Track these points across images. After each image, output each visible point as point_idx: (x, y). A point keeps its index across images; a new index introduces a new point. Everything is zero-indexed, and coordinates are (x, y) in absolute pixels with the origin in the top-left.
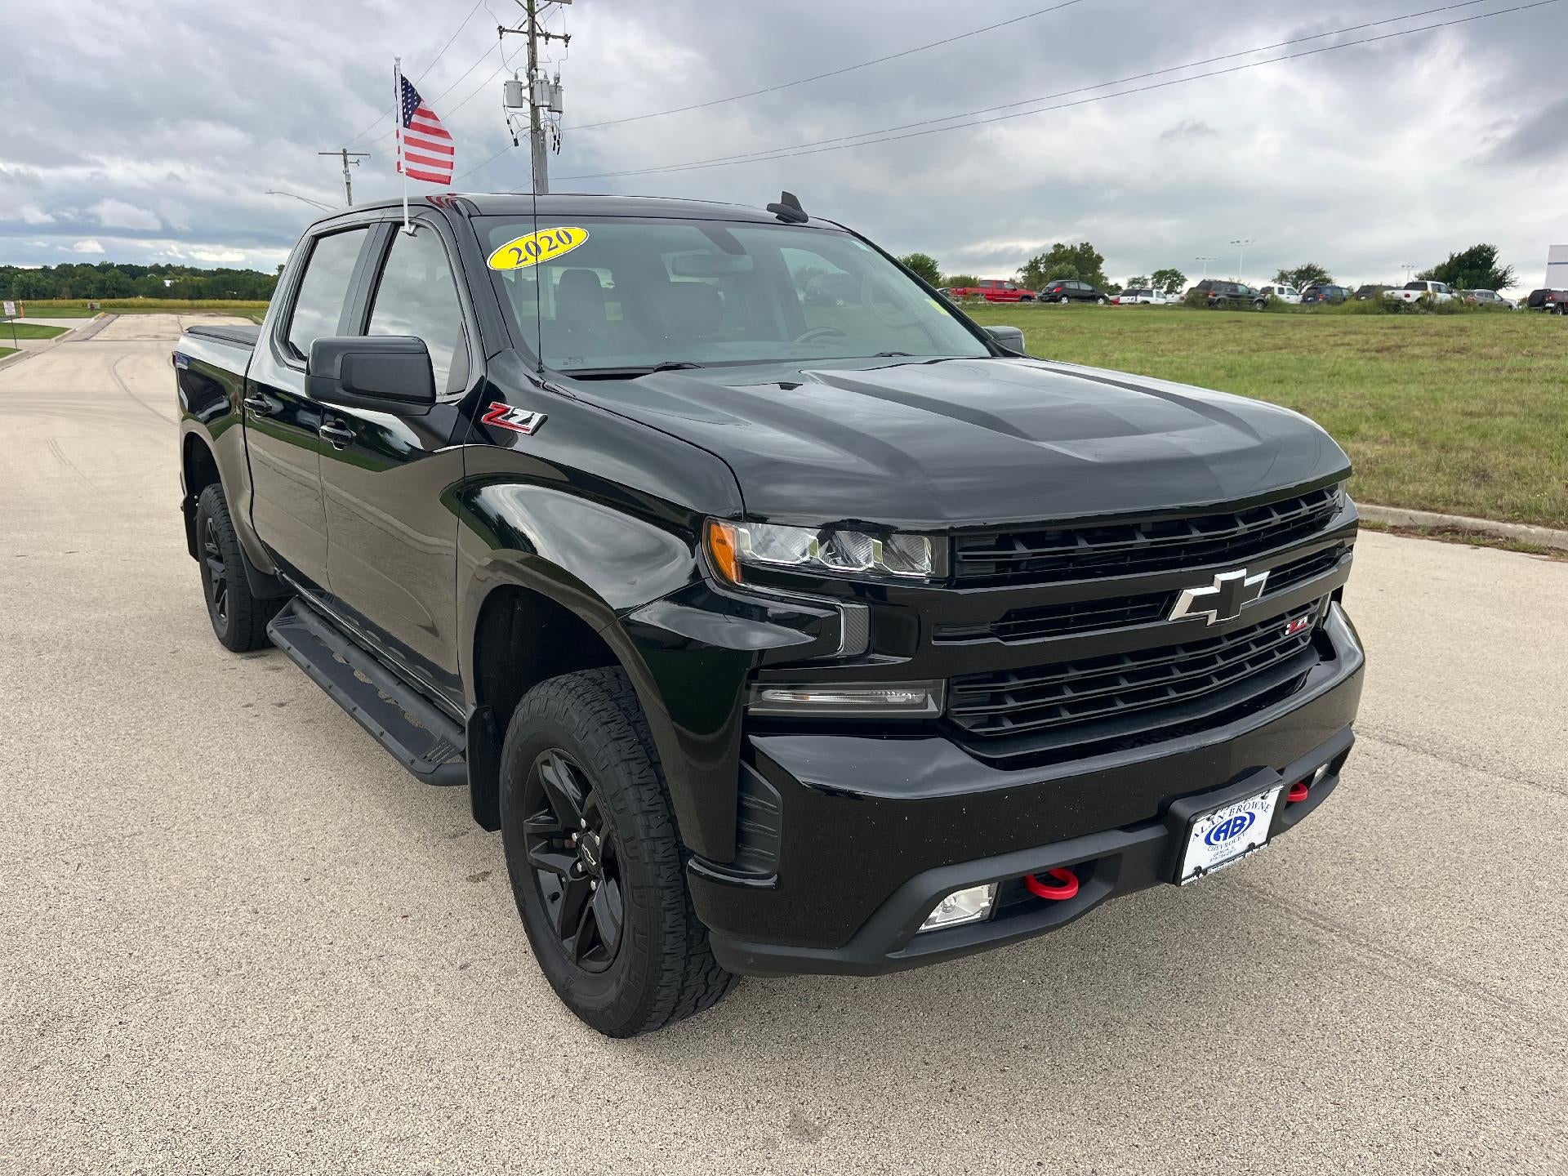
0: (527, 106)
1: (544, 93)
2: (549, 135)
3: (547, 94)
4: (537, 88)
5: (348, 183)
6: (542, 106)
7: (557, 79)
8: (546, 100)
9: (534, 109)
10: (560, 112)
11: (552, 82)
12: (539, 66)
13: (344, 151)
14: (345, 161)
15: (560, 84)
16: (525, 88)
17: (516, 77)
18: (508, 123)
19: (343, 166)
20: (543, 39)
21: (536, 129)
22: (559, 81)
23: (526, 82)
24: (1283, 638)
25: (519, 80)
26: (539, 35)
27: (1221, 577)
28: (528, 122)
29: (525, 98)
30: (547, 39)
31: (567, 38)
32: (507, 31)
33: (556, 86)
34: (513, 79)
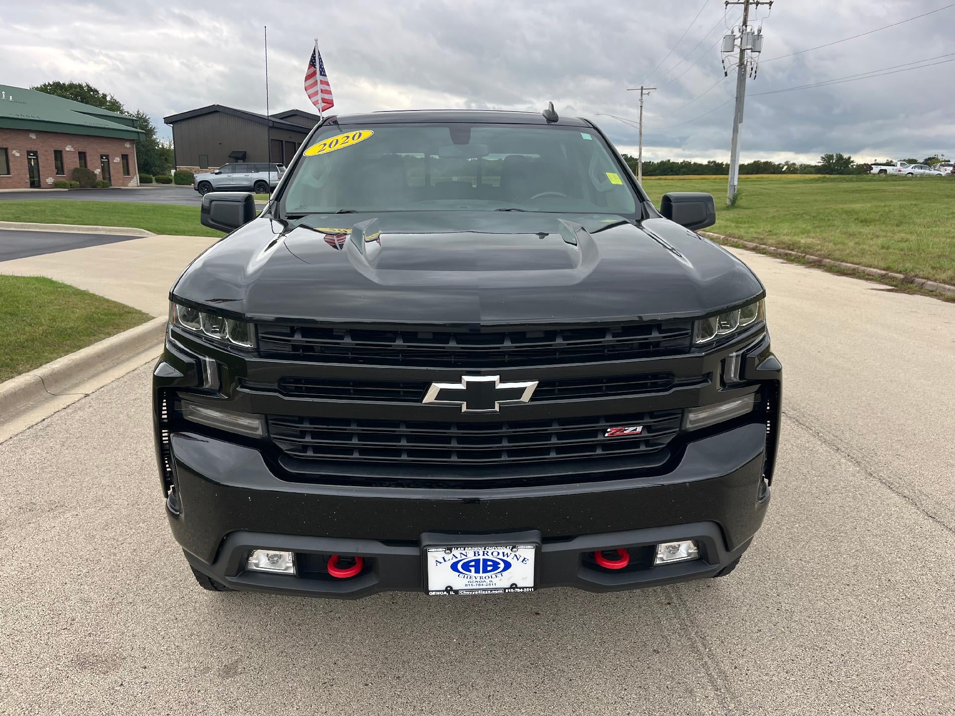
0: (737, 50)
1: (749, 40)
2: (748, 68)
3: (750, 41)
4: (745, 38)
5: (641, 107)
6: (747, 49)
7: (760, 31)
8: (750, 45)
9: (742, 52)
10: (760, 52)
11: (756, 33)
12: (748, 23)
13: (642, 88)
14: (642, 93)
15: (761, 34)
16: (737, 38)
17: (732, 32)
18: (723, 62)
19: (640, 96)
20: (754, 5)
21: (742, 65)
22: (760, 32)
23: (738, 34)
24: (600, 438)
25: (734, 34)
26: (751, 3)
27: (466, 378)
28: (738, 60)
29: (736, 45)
30: (757, 5)
31: (771, 3)
32: (731, 3)
33: (758, 35)
34: (730, 34)
